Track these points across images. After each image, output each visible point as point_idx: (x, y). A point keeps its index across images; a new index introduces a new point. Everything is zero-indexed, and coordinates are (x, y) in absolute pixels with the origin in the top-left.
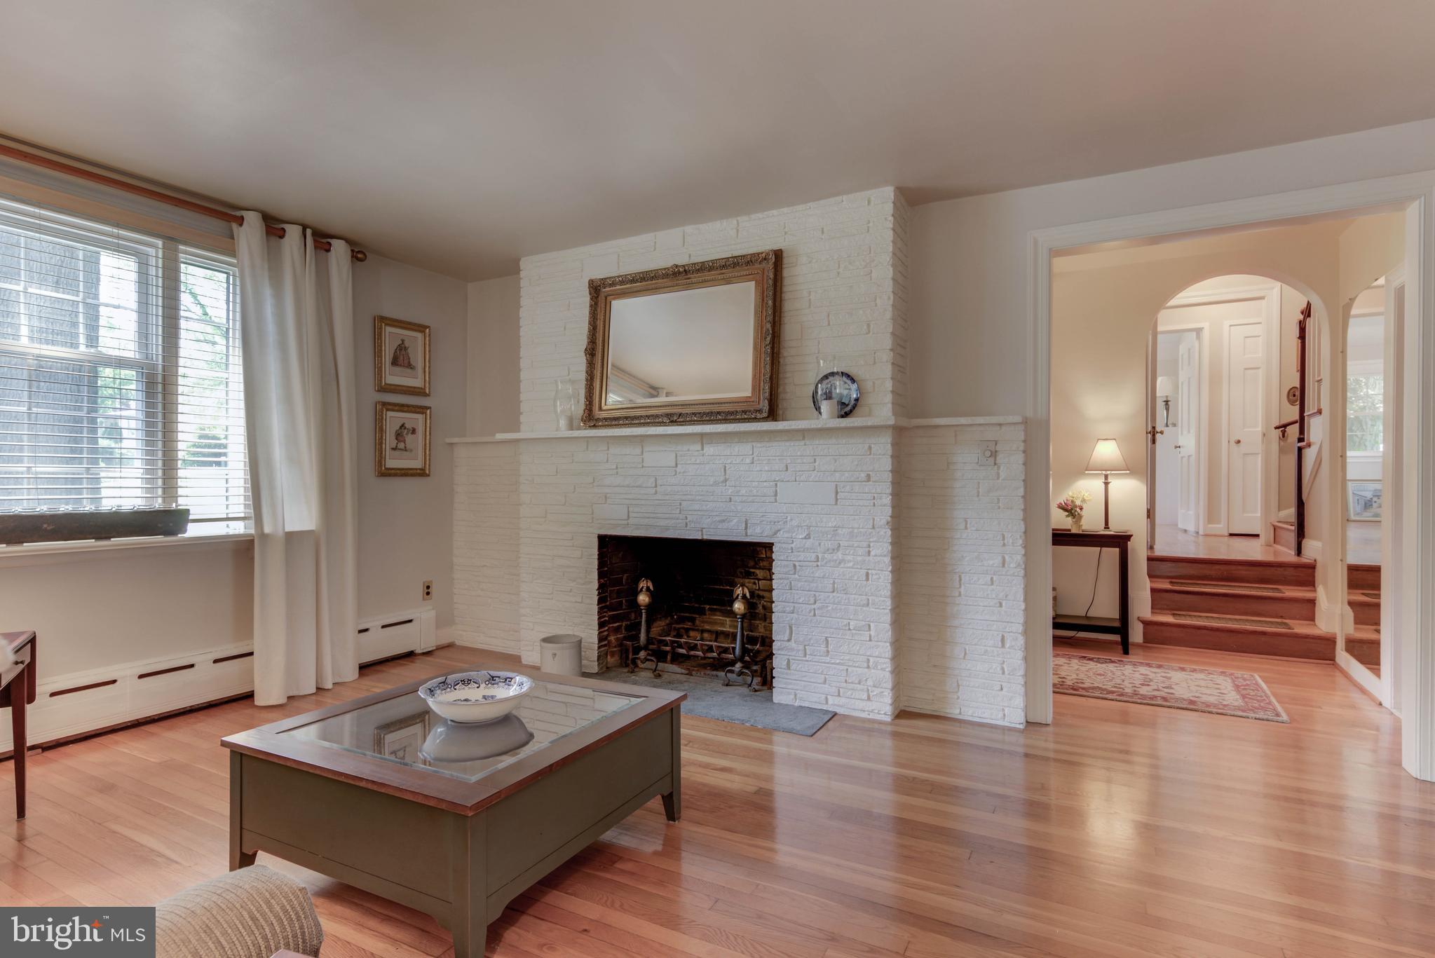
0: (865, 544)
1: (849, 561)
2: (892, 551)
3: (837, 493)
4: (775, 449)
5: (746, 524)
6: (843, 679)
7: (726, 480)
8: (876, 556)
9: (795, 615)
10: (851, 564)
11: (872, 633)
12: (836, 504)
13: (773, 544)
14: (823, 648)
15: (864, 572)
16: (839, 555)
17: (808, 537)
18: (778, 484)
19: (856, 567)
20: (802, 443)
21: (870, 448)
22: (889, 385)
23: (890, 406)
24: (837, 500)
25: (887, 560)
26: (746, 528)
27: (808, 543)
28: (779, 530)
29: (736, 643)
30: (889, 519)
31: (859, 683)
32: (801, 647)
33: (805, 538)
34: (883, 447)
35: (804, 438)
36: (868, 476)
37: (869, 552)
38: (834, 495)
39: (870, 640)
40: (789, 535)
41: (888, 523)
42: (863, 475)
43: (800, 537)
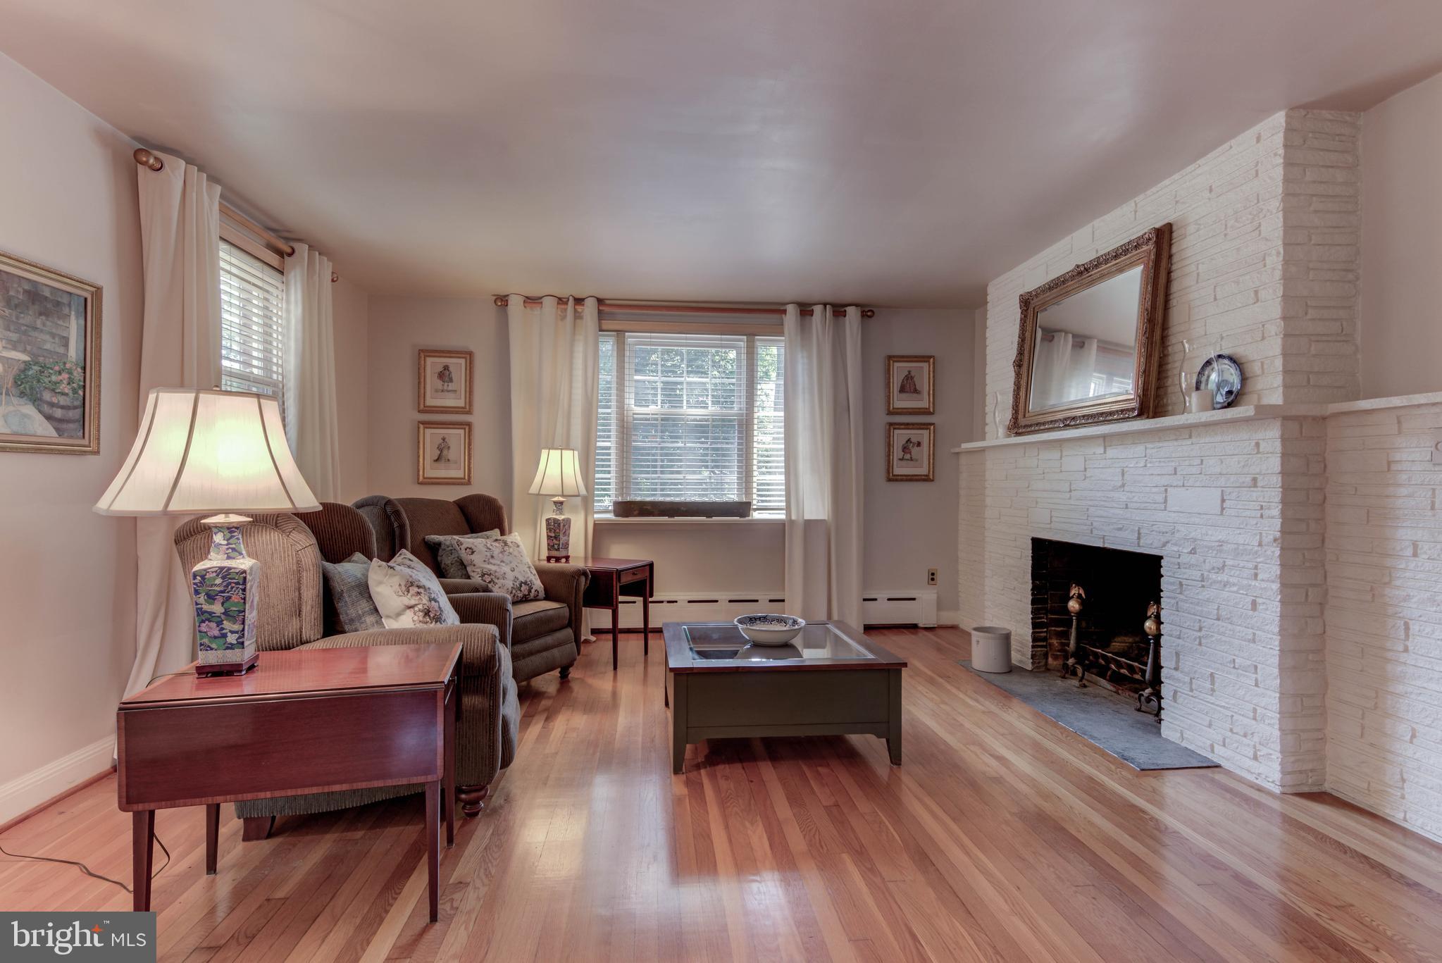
0: (1251, 565)
1: (1234, 585)
2: (1282, 576)
3: (1223, 501)
4: (1170, 448)
5: (1139, 534)
6: (1228, 726)
7: (1123, 485)
8: (1263, 580)
9: (1180, 641)
10: (1235, 589)
11: (1259, 676)
12: (1222, 514)
13: (1161, 558)
14: (1208, 685)
15: (1249, 599)
16: (1223, 577)
17: (1193, 552)
18: (1169, 489)
19: (1241, 592)
20: (1189, 442)
21: (1257, 445)
22: (1279, 363)
23: (1281, 390)
24: (1223, 509)
25: (1276, 586)
26: (1139, 538)
27: (1193, 559)
28: (1167, 542)
29: (1146, 666)
30: (1278, 534)
31: (1245, 735)
32: (1187, 679)
33: (1190, 553)
34: (1271, 437)
35: (1190, 437)
36: (1255, 480)
37: (1256, 575)
38: (1219, 502)
39: (1257, 685)
40: (1176, 549)
41: (1275, 540)
42: (1248, 479)
43: (1186, 551)
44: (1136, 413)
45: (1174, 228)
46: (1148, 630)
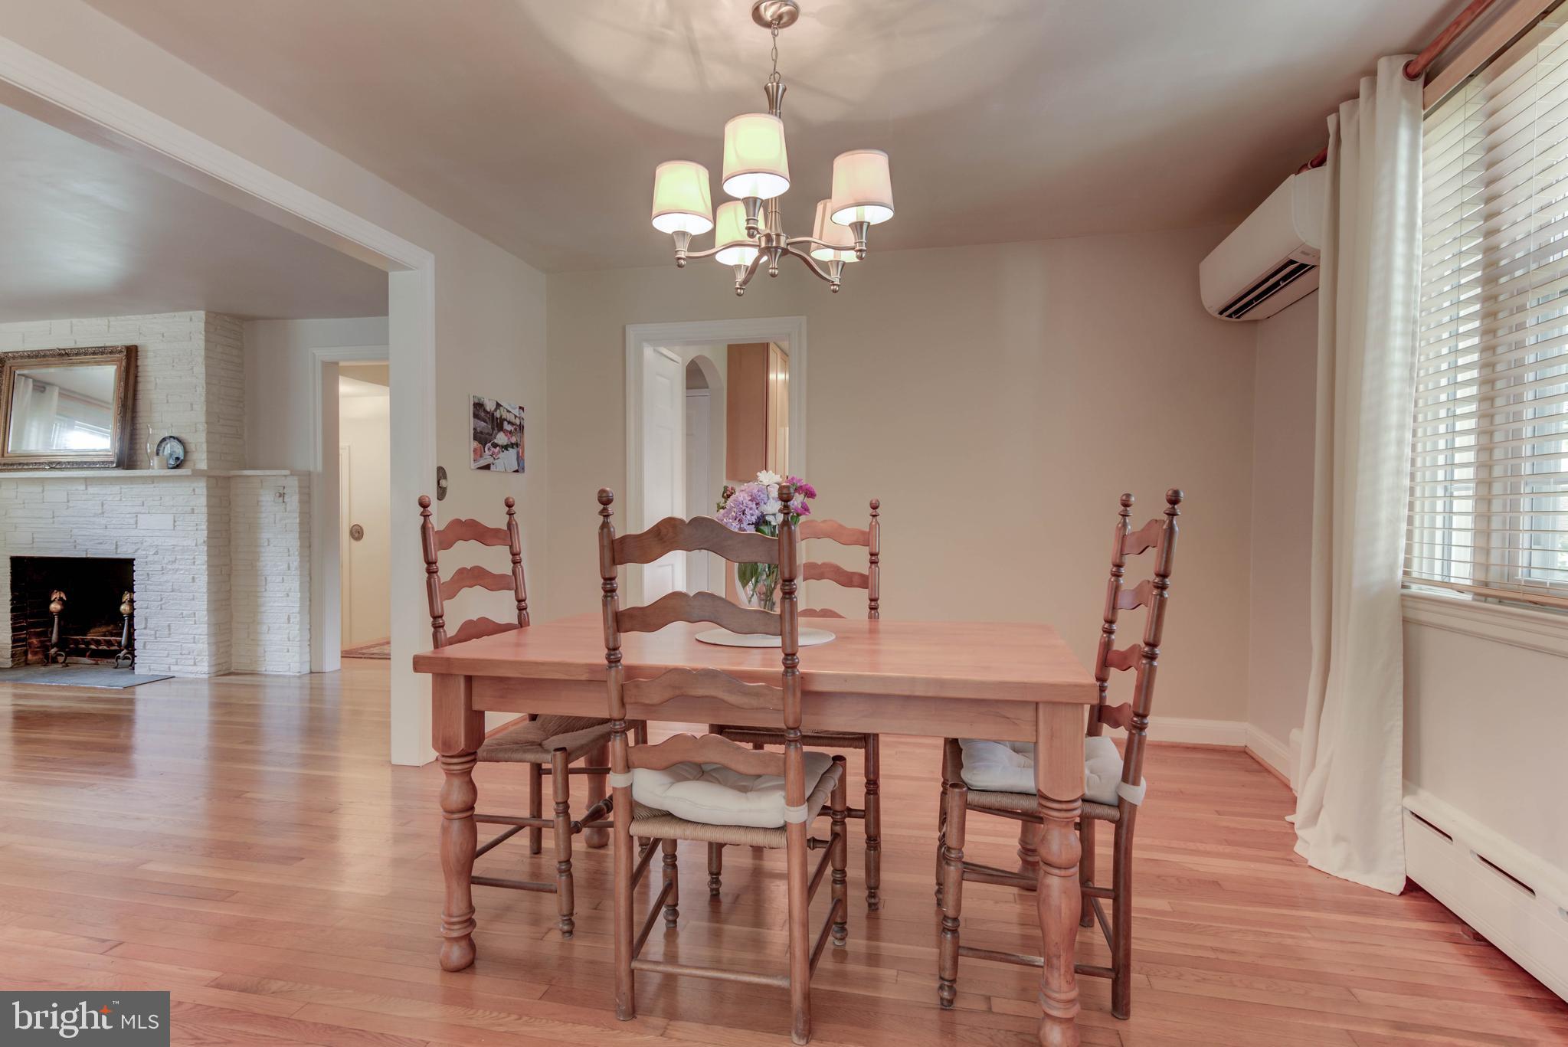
0: (192, 557)
1: (182, 570)
2: (208, 561)
3: (175, 521)
4: (138, 489)
5: (117, 545)
6: (179, 652)
7: (103, 513)
8: (198, 565)
9: (147, 610)
10: (182, 572)
11: (197, 619)
12: (174, 529)
13: (134, 559)
14: (167, 632)
15: (191, 576)
16: (176, 566)
17: (156, 553)
18: (139, 515)
19: (186, 573)
20: (152, 486)
21: (194, 490)
22: (204, 447)
23: (206, 461)
24: (174, 526)
25: (205, 567)
26: (116, 548)
27: (156, 558)
28: (138, 549)
29: (122, 637)
30: (206, 539)
31: (189, 654)
32: (153, 632)
33: (155, 554)
34: (201, 487)
35: (153, 483)
36: (193, 509)
37: (194, 562)
38: (172, 523)
39: (195, 623)
40: (144, 553)
41: (204, 542)
42: (189, 509)
43: (151, 553)
44: (114, 465)
45: (139, 349)
46: (123, 611)
